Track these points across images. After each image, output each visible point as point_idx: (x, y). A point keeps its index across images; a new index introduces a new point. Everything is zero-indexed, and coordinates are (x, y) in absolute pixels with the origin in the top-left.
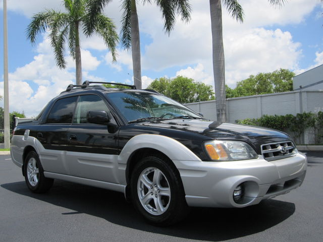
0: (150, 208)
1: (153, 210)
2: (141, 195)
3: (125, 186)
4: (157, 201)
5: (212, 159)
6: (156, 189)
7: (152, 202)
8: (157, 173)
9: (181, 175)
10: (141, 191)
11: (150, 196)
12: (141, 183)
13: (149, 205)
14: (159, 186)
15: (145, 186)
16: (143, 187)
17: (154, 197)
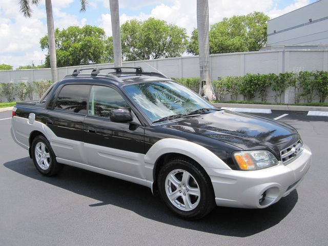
0: (178, 204)
1: (181, 206)
2: (169, 192)
3: (152, 183)
4: (186, 198)
5: (242, 168)
6: (184, 188)
7: (180, 199)
8: (186, 175)
9: (212, 181)
10: (169, 189)
11: (178, 194)
12: (169, 181)
13: (177, 201)
14: (188, 187)
15: (172, 184)
16: (170, 184)
17: (182, 194)
